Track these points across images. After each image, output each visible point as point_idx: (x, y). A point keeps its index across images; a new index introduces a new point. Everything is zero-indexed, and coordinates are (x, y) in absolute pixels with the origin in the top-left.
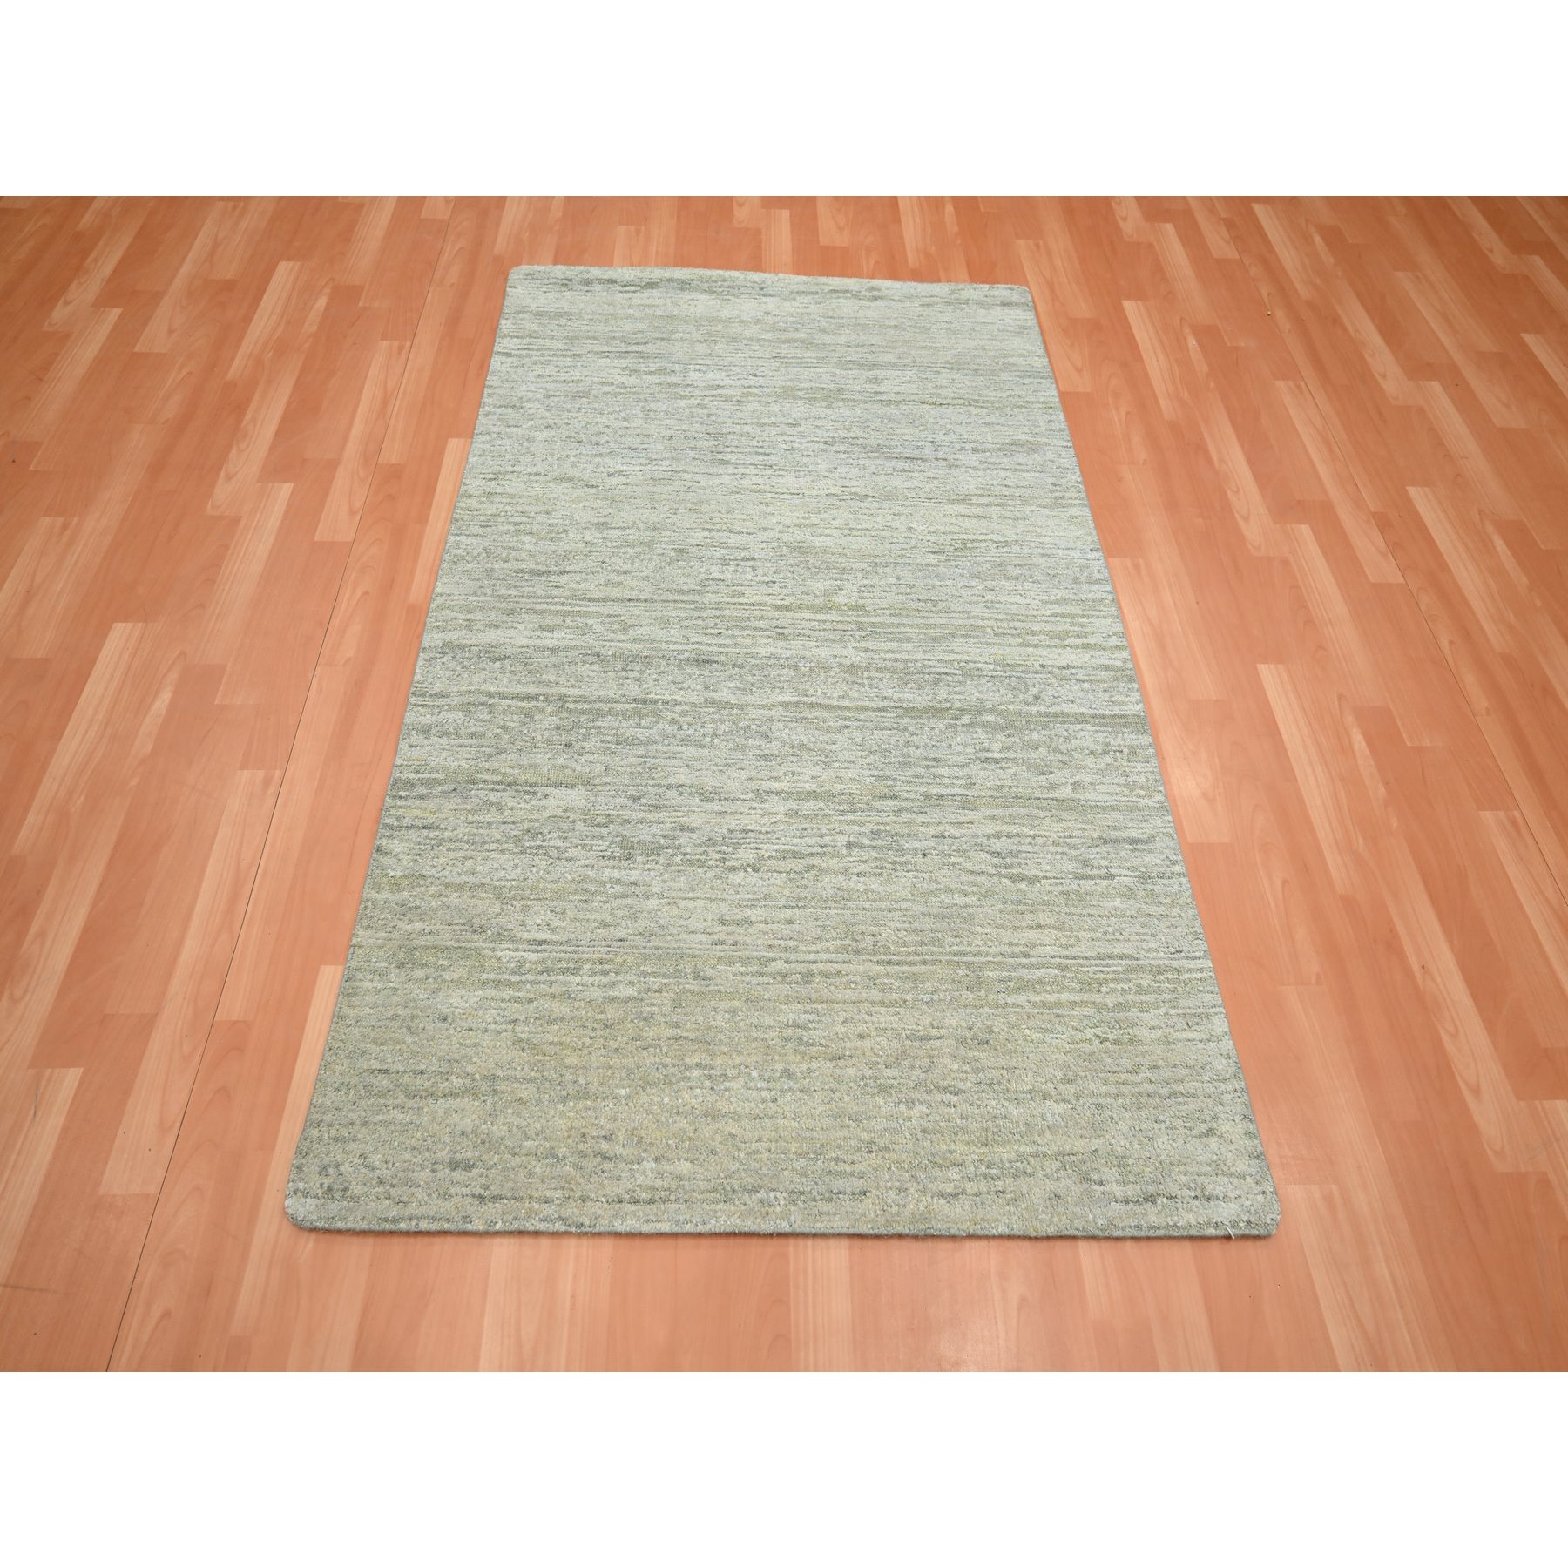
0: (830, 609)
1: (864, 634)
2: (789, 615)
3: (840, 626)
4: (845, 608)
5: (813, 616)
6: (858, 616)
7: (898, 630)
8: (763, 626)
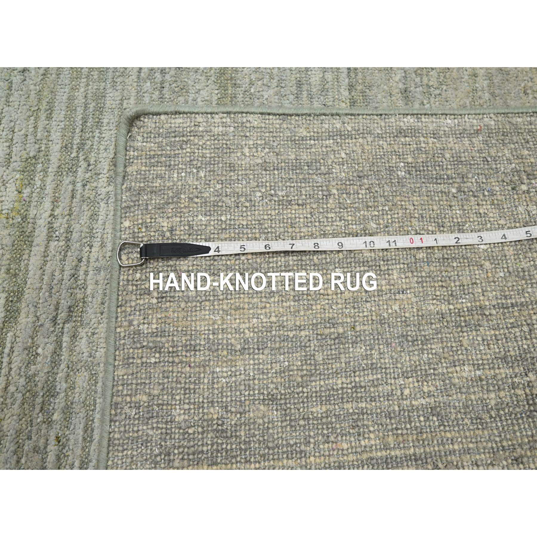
0: (24, 218)
1: (83, 164)
2: (29, 295)
3: (64, 204)
4: (27, 191)
5: (37, 250)
6: (45, 171)
7: (80, 110)
8: (50, 347)
